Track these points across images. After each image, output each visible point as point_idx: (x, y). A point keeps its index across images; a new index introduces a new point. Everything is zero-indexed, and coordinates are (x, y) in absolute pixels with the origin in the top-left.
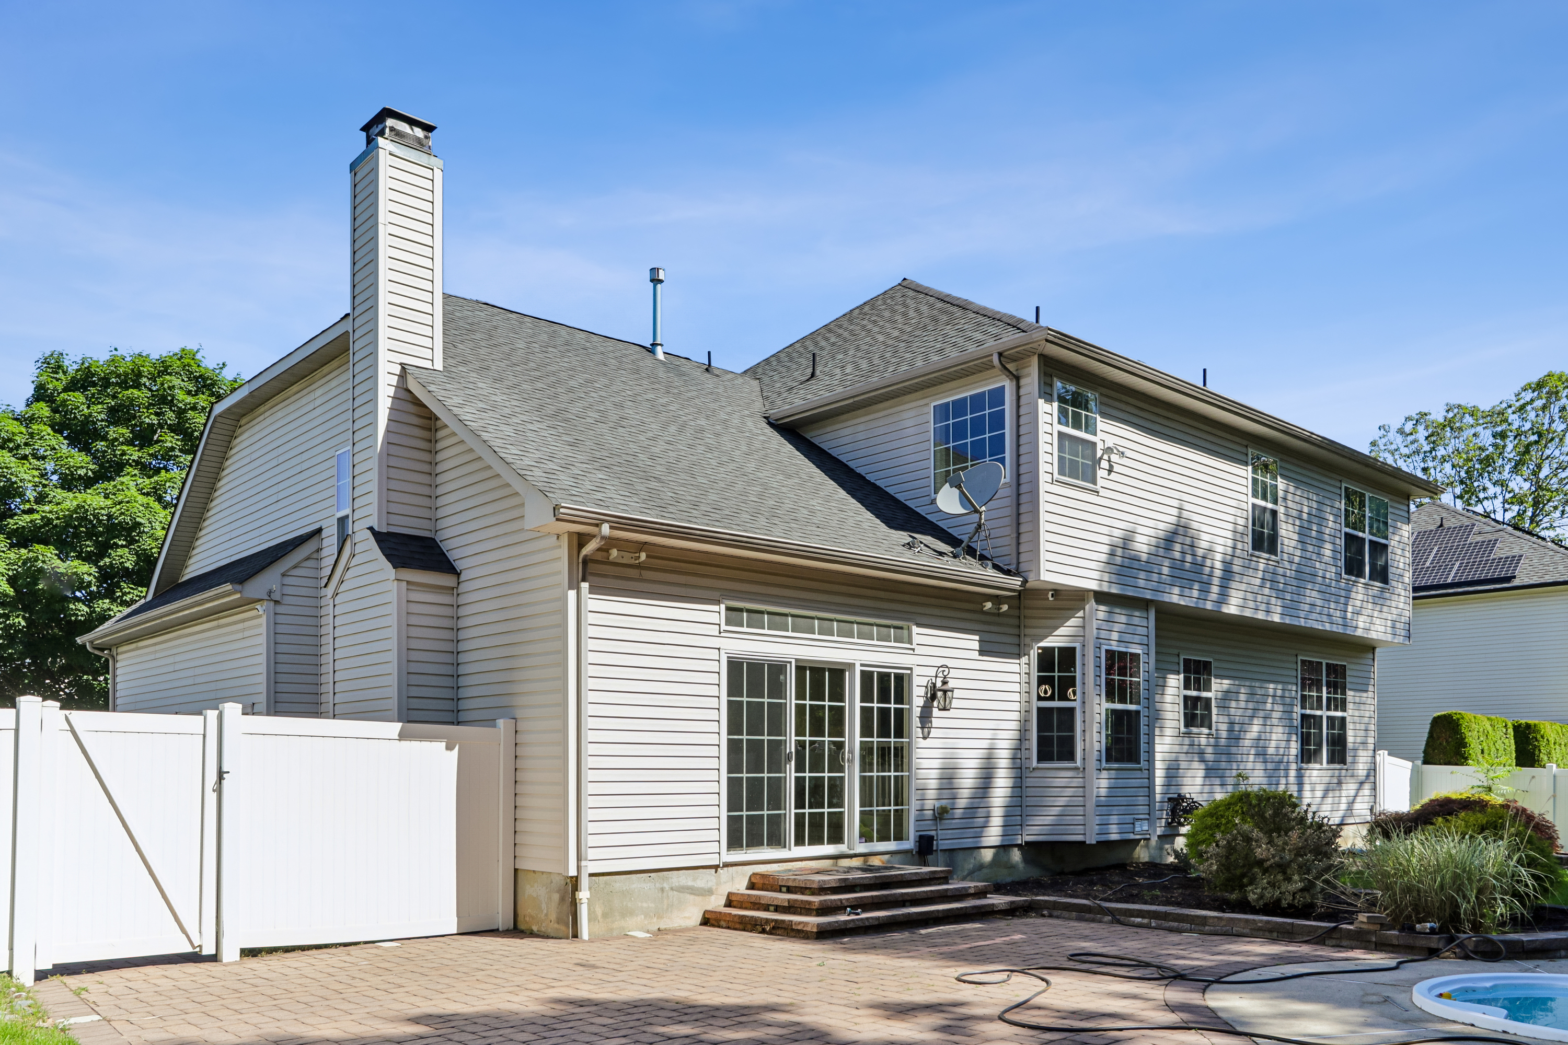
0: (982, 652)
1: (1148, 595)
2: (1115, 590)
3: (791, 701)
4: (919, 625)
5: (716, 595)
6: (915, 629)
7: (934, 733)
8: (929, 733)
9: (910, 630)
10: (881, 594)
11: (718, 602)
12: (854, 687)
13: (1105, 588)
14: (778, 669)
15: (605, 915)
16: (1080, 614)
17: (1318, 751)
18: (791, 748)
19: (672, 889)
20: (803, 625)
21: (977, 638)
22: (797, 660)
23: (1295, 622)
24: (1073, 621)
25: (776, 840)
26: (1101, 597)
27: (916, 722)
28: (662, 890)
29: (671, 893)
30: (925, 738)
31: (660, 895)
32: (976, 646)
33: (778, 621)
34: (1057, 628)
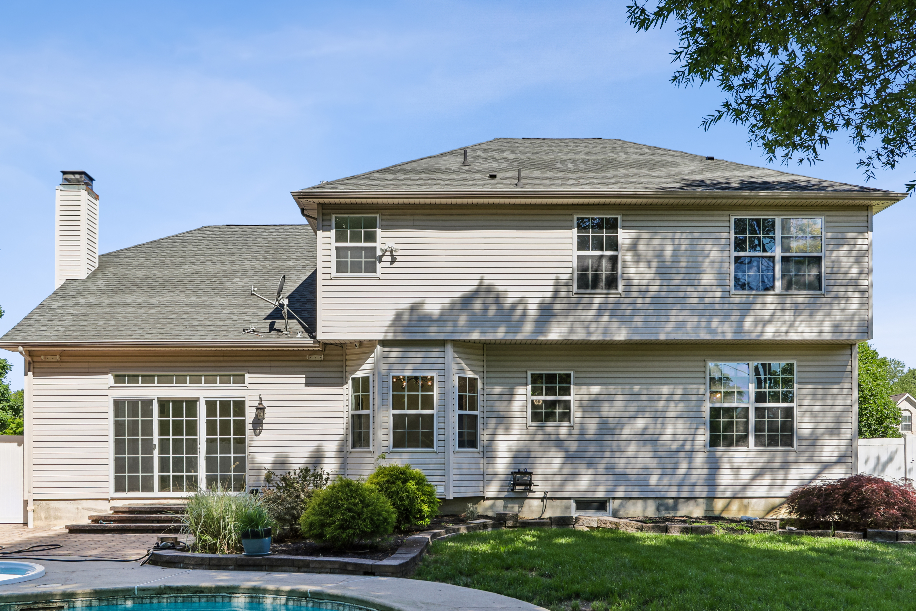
0: (307, 384)
1: (441, 337)
2: (400, 337)
3: (156, 418)
4: (249, 373)
5: (107, 370)
6: (247, 375)
7: (263, 432)
8: (260, 433)
9: (244, 376)
10: (221, 359)
11: (107, 374)
12: (202, 409)
13: (390, 337)
14: (147, 404)
15: (46, 518)
16: (373, 355)
17: (746, 437)
18: (156, 442)
19: (83, 508)
20: (165, 379)
21: (304, 376)
22: (158, 398)
23: (652, 337)
24: (370, 360)
25: (148, 488)
26: (384, 343)
27: (249, 426)
28: (78, 509)
29: (83, 511)
30: (256, 435)
31: (76, 511)
32: (303, 381)
33: (148, 379)
34: (361, 365)
